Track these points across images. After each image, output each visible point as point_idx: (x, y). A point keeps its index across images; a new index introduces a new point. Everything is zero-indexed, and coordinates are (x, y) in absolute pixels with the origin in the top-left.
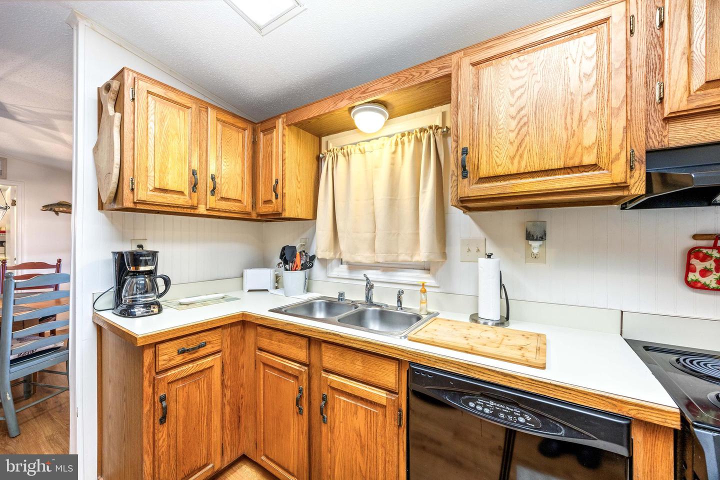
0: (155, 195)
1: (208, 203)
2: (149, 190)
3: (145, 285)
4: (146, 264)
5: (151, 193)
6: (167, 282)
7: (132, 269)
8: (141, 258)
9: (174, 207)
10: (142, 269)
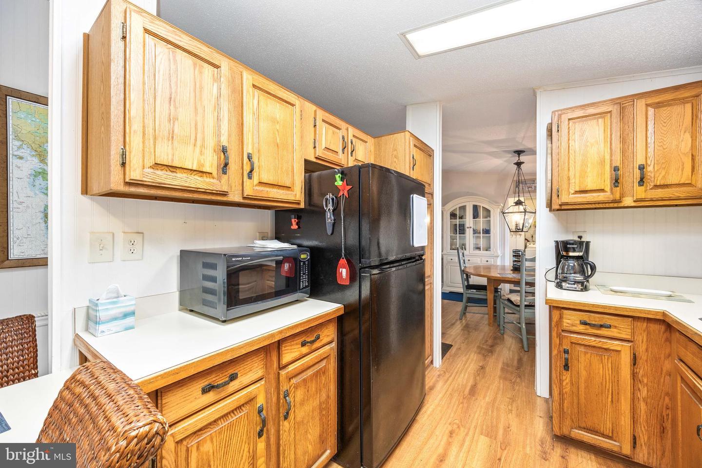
0: (575, 197)
1: (635, 195)
2: (570, 194)
3: (574, 266)
4: (574, 250)
5: (573, 196)
6: (593, 268)
7: (564, 254)
8: (568, 246)
9: (595, 203)
10: (571, 254)
